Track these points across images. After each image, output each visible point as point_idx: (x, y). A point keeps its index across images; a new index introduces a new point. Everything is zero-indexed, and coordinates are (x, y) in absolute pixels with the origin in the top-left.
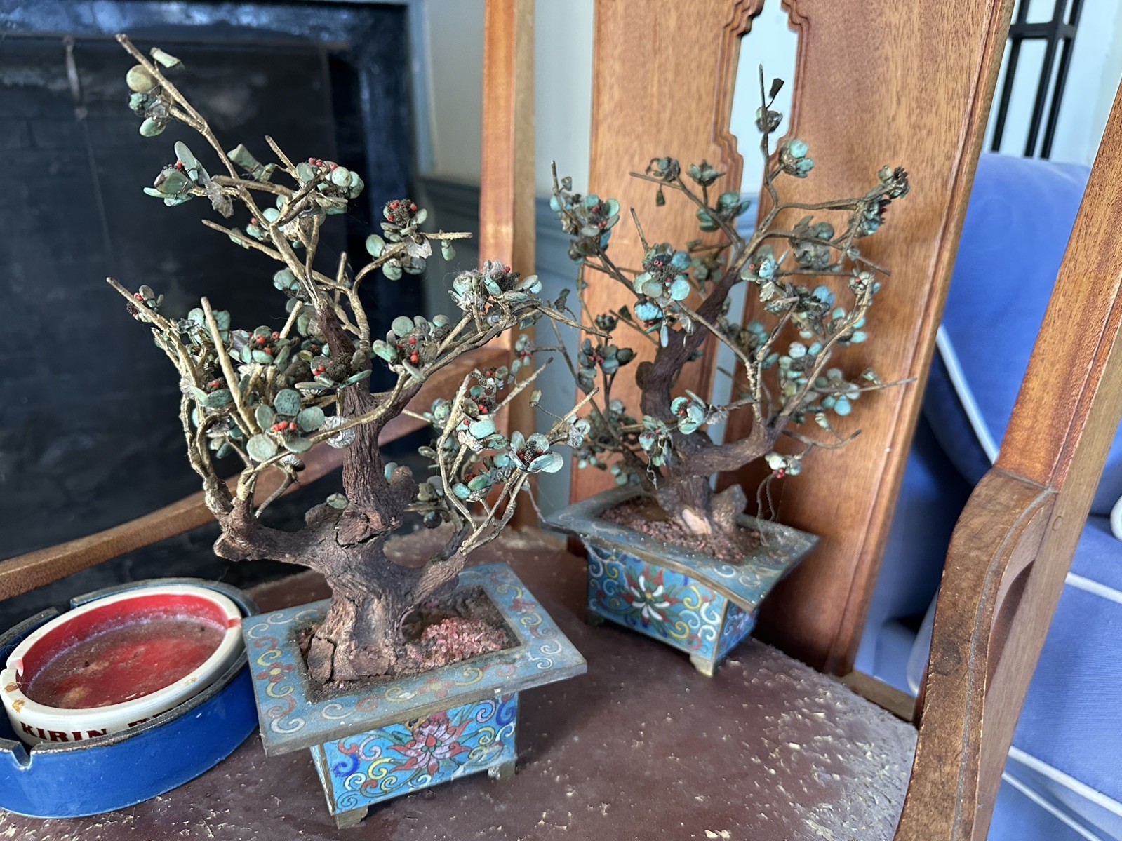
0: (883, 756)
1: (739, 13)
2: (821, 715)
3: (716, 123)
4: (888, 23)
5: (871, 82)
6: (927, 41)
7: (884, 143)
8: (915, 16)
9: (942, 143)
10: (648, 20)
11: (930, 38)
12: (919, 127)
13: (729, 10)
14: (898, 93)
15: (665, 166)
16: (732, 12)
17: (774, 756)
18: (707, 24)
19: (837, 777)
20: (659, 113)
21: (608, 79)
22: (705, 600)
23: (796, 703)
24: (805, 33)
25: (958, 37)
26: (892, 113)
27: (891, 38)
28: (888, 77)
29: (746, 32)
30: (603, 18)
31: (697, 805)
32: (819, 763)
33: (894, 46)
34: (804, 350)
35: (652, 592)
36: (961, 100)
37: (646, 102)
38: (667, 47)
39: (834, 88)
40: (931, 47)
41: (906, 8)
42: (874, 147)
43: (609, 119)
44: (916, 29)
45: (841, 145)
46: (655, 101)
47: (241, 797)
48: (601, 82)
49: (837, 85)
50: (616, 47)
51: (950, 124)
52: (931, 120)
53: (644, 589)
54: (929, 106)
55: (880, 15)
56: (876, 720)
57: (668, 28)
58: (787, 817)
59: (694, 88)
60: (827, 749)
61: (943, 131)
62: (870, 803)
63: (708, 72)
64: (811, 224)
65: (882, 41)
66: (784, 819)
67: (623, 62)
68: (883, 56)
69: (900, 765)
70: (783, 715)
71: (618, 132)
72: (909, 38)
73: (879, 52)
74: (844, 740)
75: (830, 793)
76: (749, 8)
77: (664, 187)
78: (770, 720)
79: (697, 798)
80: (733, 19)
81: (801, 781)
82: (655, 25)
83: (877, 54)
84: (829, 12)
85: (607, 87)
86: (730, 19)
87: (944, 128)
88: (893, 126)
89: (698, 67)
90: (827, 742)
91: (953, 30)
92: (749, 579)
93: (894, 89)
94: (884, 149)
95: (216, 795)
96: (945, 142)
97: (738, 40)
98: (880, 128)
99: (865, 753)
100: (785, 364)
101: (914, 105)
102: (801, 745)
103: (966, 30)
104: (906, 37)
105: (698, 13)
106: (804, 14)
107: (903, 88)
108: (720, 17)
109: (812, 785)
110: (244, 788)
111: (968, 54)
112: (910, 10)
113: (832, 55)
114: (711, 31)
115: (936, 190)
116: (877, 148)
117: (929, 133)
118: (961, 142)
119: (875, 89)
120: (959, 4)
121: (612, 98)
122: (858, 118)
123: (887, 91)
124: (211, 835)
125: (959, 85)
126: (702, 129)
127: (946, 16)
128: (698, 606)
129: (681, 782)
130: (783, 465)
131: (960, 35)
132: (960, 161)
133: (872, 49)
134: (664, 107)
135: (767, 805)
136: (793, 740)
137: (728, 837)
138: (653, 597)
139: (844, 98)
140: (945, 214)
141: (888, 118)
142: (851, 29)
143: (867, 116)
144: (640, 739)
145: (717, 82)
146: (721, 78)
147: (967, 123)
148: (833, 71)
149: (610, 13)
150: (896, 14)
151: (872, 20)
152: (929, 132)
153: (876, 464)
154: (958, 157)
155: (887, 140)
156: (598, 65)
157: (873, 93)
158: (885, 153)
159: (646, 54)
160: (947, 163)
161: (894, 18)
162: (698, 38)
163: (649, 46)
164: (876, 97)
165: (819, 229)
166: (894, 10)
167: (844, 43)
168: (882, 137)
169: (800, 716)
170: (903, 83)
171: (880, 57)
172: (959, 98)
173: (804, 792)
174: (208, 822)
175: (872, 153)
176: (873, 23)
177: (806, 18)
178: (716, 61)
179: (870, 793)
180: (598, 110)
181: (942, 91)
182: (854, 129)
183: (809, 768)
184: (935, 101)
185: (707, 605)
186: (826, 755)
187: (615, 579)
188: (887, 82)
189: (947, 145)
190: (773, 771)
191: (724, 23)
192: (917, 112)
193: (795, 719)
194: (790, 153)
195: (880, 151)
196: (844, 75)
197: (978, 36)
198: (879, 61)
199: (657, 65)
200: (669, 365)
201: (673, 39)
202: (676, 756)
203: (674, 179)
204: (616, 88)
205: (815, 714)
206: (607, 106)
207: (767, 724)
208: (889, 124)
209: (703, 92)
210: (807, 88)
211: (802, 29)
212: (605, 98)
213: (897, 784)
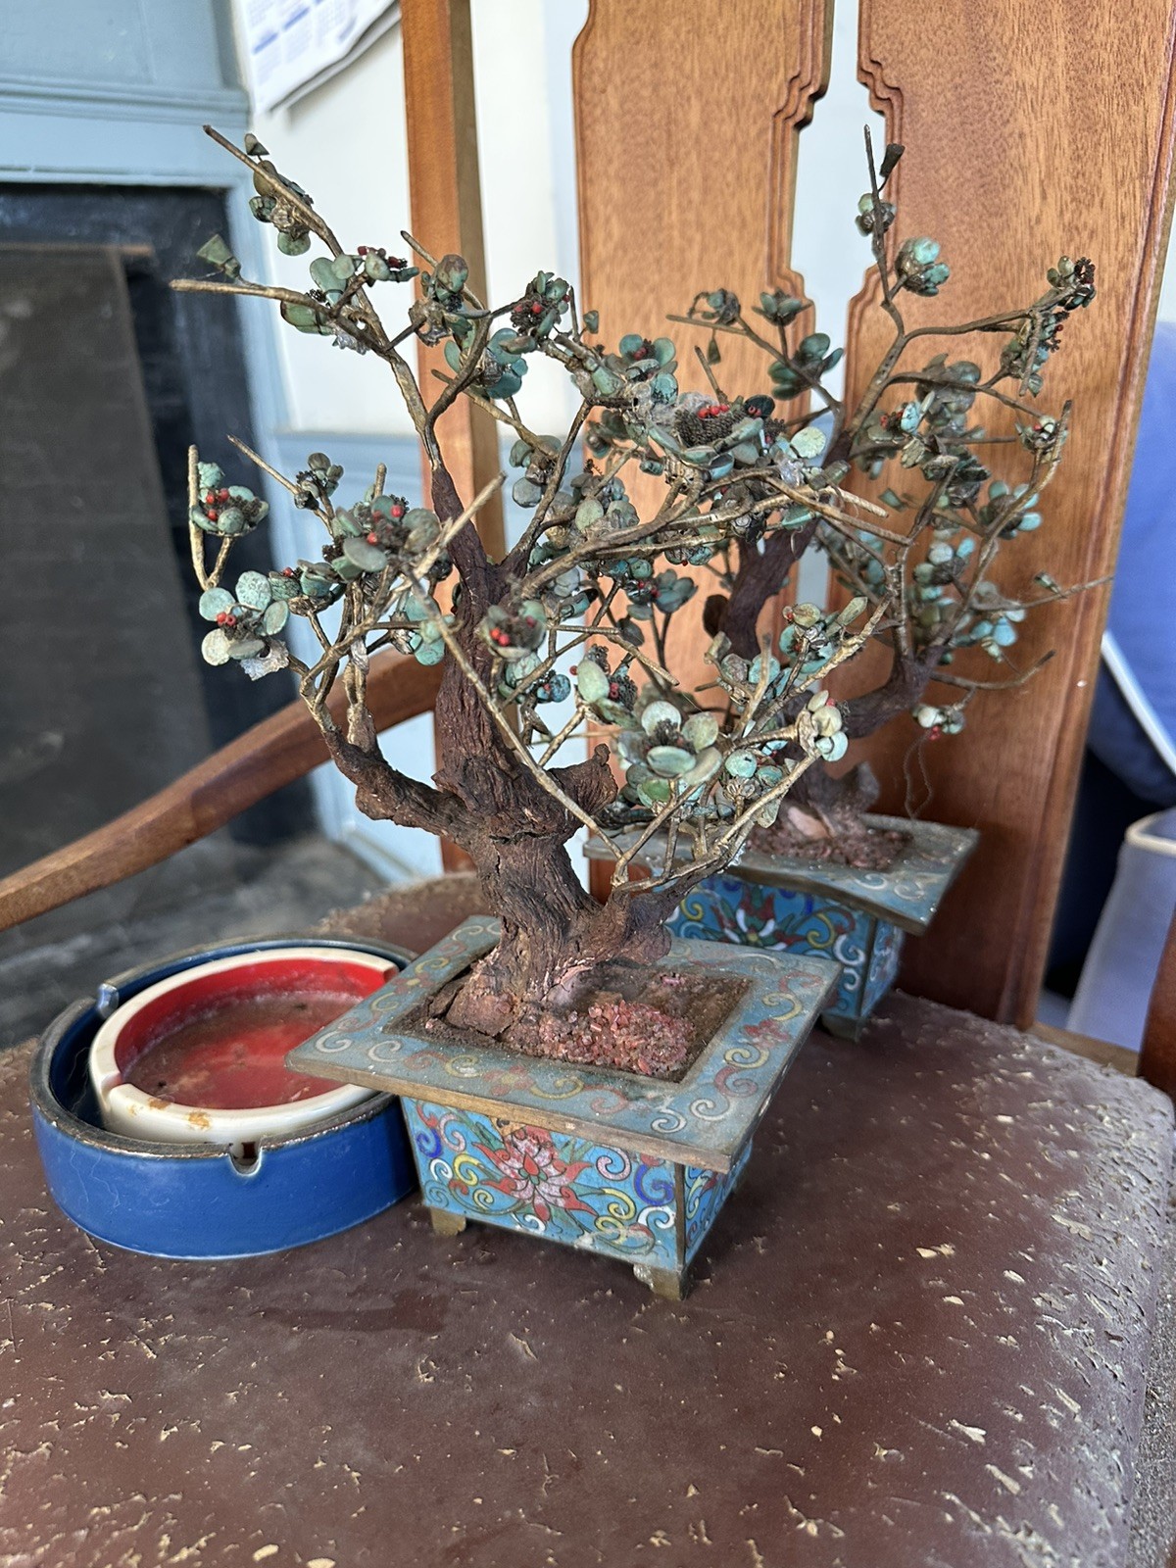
0: (1124, 1121)
1: (795, 92)
2: (1028, 1075)
3: (770, 258)
4: (1020, 84)
5: (1000, 172)
6: (1080, 103)
7: (1025, 257)
8: (1059, 70)
9: (1113, 247)
10: (657, 117)
11: (1084, 98)
12: (1077, 228)
13: (780, 88)
14: (1042, 182)
15: (719, 301)
16: (785, 91)
17: (981, 1135)
18: (748, 111)
19: (1074, 1154)
20: (682, 251)
21: (601, 209)
22: (840, 931)
23: (989, 1064)
24: (897, 112)
25: (1126, 94)
26: (1034, 215)
27: (1026, 105)
28: (1025, 162)
29: (805, 122)
30: (588, 121)
31: (893, 1217)
32: (1047, 1139)
33: (1032, 115)
34: (950, 552)
35: (758, 931)
36: (1137, 182)
37: (661, 237)
38: (688, 154)
39: (945, 187)
40: (1086, 111)
41: (1045, 60)
42: (1012, 265)
43: (608, 269)
44: (1062, 88)
45: (962, 268)
46: (676, 233)
47: (187, 1296)
48: (591, 214)
49: (950, 180)
50: (610, 161)
51: (1123, 218)
52: (1093, 217)
53: (744, 929)
54: (1089, 197)
55: (1008, 73)
56: (1099, 1076)
57: (688, 126)
58: (1024, 1213)
59: (733, 210)
60: (1049, 1118)
61: (1113, 229)
62: (1126, 1185)
63: (753, 183)
64: (947, 363)
65: (1013, 110)
66: (1022, 1217)
67: (623, 181)
68: (1017, 131)
69: (1147, 1131)
70: (977, 1080)
71: (622, 285)
72: (1053, 102)
73: (1010, 126)
74: (1069, 1104)
75: (1071, 1176)
76: (809, 84)
77: (718, 332)
78: (959, 1089)
79: (891, 1207)
80: (788, 102)
81: (1029, 1165)
82: (668, 123)
83: (1007, 130)
84: (932, 77)
85: (602, 220)
86: (782, 103)
87: (1114, 224)
88: (1038, 231)
89: (738, 178)
90: (1046, 1109)
91: (1118, 83)
92: (907, 888)
93: (1035, 177)
94: (1026, 265)
95: (144, 1296)
96: (1117, 245)
97: (795, 132)
98: (1019, 236)
99: (1101, 1119)
100: (924, 575)
101: (1067, 197)
102: (1013, 1116)
103: (1137, 81)
104: (1048, 101)
105: (733, 99)
106: (894, 84)
107: (1049, 175)
108: (767, 101)
109: (1046, 1168)
110: (187, 1282)
111: (1141, 116)
112: (1052, 61)
113: (940, 139)
114: (755, 122)
115: (1109, 314)
116: (1015, 267)
117: (1092, 234)
118: (1141, 242)
119: (1007, 182)
120: (1124, 45)
121: (609, 236)
122: (985, 225)
123: (1025, 181)
124: (151, 1355)
125: (1132, 161)
126: (749, 268)
127: (1106, 63)
128: (831, 941)
129: (860, 1190)
130: (940, 719)
131: (1128, 90)
132: (1141, 270)
133: (999, 124)
134: (690, 241)
135: (993, 1202)
136: (1001, 1111)
137: (952, 1252)
138: (760, 938)
139: (961, 199)
140: (1124, 347)
141: (1030, 220)
142: (965, 98)
143: (996, 222)
144: (781, 1142)
145: (768, 198)
146: (773, 190)
147: (1148, 214)
148: (943, 161)
149: (598, 111)
150: (1032, 69)
151: (997, 82)
152: (1092, 232)
153: (1048, 719)
154: (1137, 264)
155: (1030, 253)
156: (585, 189)
157: (1005, 187)
158: (1028, 270)
159: (658, 166)
160: (1122, 275)
161: (1029, 76)
162: (735, 134)
163: (662, 155)
164: (1010, 192)
165: (961, 369)
166: (1028, 64)
167: (956, 120)
168: (1022, 248)
169: (999, 1080)
170: (1048, 167)
171: (1011, 135)
172: (1132, 180)
173: (1037, 1179)
174: (142, 1337)
175: (1009, 274)
176: (998, 86)
177: (898, 89)
178: (765, 167)
179: (1121, 1171)
180: (588, 255)
181: (1107, 172)
182: (979, 243)
183: (1034, 1147)
184: (1098, 188)
185: (843, 938)
186: (1051, 1127)
187: (699, 921)
188: (1023, 170)
189: (1121, 248)
190: (986, 1156)
191: (774, 110)
192: (1072, 206)
193: (995, 1084)
194: (914, 259)
195: (1021, 269)
196: (959, 165)
197: (1155, 88)
198: (1011, 141)
199: (674, 183)
200: (758, 591)
201: (698, 141)
202: (840, 1155)
203: (733, 321)
204: (614, 221)
205: (1019, 1075)
206: (601, 250)
207: (959, 1096)
208: (1031, 228)
209: (748, 214)
210: (904, 191)
211: (892, 107)
212: (598, 235)
213: (1151, 1157)
